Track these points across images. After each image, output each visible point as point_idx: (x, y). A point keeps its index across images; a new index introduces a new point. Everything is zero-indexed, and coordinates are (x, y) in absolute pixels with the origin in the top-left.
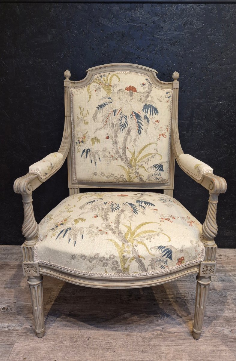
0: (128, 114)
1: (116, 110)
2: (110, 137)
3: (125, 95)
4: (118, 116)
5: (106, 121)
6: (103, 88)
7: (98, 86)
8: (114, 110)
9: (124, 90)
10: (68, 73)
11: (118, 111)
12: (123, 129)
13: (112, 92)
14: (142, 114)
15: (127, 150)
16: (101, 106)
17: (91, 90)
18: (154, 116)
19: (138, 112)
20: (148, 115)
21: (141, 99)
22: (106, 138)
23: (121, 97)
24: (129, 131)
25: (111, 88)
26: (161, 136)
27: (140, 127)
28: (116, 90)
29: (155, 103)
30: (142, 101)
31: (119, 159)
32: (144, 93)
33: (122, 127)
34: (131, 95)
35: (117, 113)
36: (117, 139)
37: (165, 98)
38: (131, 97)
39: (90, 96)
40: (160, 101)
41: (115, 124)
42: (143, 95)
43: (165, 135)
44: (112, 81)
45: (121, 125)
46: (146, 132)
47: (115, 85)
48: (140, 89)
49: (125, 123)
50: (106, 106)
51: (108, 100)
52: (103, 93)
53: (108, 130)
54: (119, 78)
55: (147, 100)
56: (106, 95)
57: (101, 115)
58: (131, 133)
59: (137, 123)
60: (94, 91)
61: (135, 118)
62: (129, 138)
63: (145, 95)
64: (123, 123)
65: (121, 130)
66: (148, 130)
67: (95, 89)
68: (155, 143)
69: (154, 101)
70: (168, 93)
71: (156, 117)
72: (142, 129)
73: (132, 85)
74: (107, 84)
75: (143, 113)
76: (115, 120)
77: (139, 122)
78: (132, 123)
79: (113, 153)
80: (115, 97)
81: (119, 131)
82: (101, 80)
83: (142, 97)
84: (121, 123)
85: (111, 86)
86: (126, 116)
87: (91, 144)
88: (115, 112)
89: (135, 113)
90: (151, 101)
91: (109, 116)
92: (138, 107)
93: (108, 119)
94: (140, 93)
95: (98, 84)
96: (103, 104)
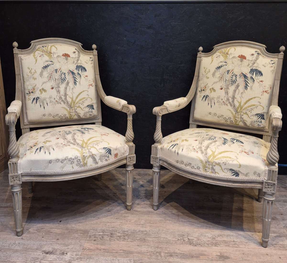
0: (66, 72)
1: (57, 69)
2: (54, 88)
3: (62, 59)
4: (59, 73)
5: (50, 77)
6: (46, 55)
7: (41, 53)
8: (55, 69)
9: (61, 56)
10: (16, 44)
12: (63, 82)
13: (52, 57)
15: (67, 96)
16: (46, 67)
17: (36, 56)
19: (73, 70)
20: (80, 72)
21: (74, 62)
22: (51, 88)
23: (60, 60)
24: (68, 83)
25: (52, 54)
26: (90, 86)
27: (75, 80)
28: (55, 56)
29: (84, 65)
31: (62, 103)
32: (75, 58)
33: (63, 81)
34: (67, 59)
35: (58, 71)
36: (59, 89)
37: (90, 61)
38: (66, 60)
39: (36, 60)
40: (87, 63)
41: (57, 78)
43: (92, 85)
44: (52, 50)
45: (62, 79)
46: (80, 83)
47: (54, 53)
48: (72, 55)
49: (65, 78)
50: (49, 66)
51: (50, 63)
52: (46, 58)
53: (52, 83)
54: (56, 48)
55: (78, 62)
56: (48, 59)
57: (46, 73)
58: (69, 84)
60: (39, 56)
61: (71, 74)
62: (68, 88)
64: (63, 78)
65: (62, 83)
66: (81, 82)
67: (39, 55)
68: (86, 91)
69: (82, 63)
70: (91, 58)
71: (85, 73)
72: (77, 82)
73: (66, 53)
74: (48, 52)
75: (76, 71)
76: (57, 76)
77: (74, 77)
78: (69, 78)
79: (57, 99)
80: (55, 61)
81: (61, 83)
82: (43, 49)
83: (74, 61)
84: (61, 78)
86: (65, 73)
87: (40, 94)
88: (56, 70)
89: (70, 71)
91: (52, 73)
92: (73, 67)
93: (51, 75)
94: (73, 58)
95: (41, 52)
96: (47, 65)
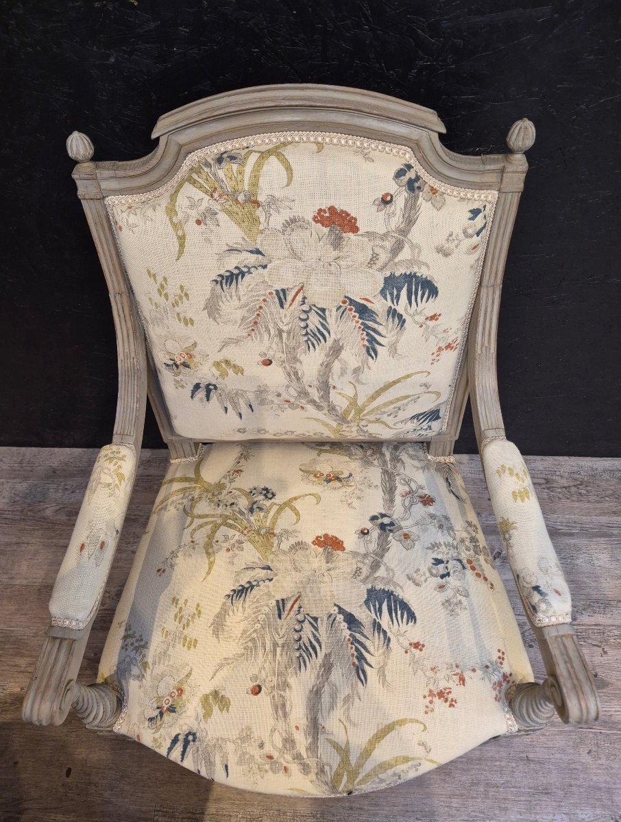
0: (330, 305)
1: (283, 291)
3: (314, 240)
4: (293, 309)
5: (256, 323)
6: (229, 213)
7: (206, 202)
8: (277, 291)
9: (311, 220)
10: (78, 145)
11: (293, 293)
12: (315, 342)
13: (261, 227)
14: (379, 305)
16: (231, 278)
17: (180, 216)
18: (422, 305)
19: (367, 300)
20: (401, 307)
21: (374, 258)
23: (298, 246)
24: (336, 350)
25: (260, 213)
27: (372, 340)
28: (277, 220)
29: (428, 266)
30: (380, 263)
32: (384, 235)
34: (337, 243)
35: (289, 298)
37: (467, 237)
38: (335, 250)
39: (182, 239)
40: (446, 255)
41: (285, 328)
42: (381, 243)
44: (262, 182)
47: (273, 201)
48: (369, 219)
50: (247, 277)
51: (252, 259)
52: (229, 231)
53: (265, 344)
54: (289, 169)
55: (396, 260)
56: (240, 241)
57: (235, 302)
58: (343, 355)
59: (363, 330)
60: (192, 222)
61: (354, 316)
62: (337, 366)
63: (388, 244)
66: (399, 346)
67: (194, 214)
69: (422, 258)
71: (429, 306)
72: (381, 345)
74: (241, 198)
75: (384, 301)
76: (287, 317)
77: (369, 328)
78: (346, 330)
79: (289, 395)
80: (275, 248)
81: (304, 347)
82: (218, 180)
83: (378, 250)
85: (257, 203)
88: (281, 295)
89: (352, 302)
90: (411, 262)
91: (261, 307)
92: (366, 287)
93: (258, 315)
94: (371, 235)
95: (206, 192)
96: (236, 272)
